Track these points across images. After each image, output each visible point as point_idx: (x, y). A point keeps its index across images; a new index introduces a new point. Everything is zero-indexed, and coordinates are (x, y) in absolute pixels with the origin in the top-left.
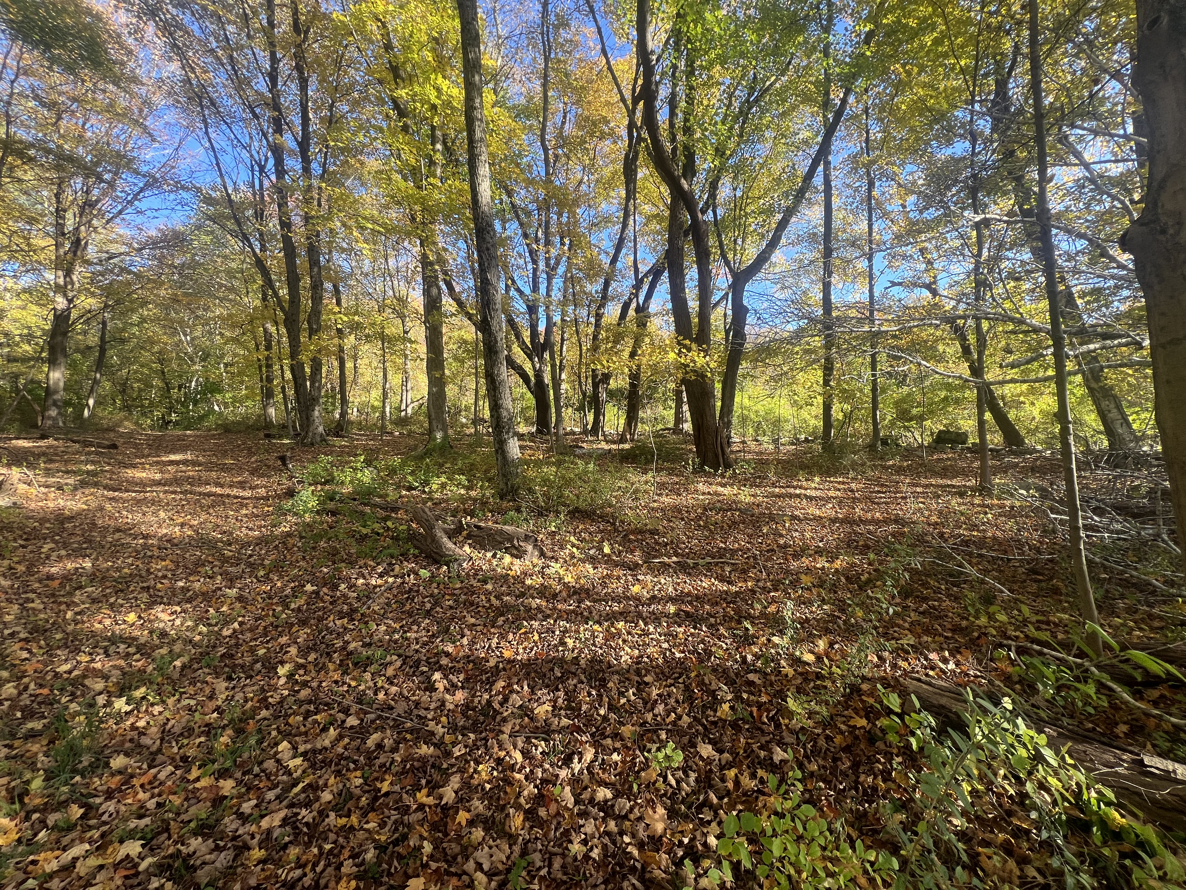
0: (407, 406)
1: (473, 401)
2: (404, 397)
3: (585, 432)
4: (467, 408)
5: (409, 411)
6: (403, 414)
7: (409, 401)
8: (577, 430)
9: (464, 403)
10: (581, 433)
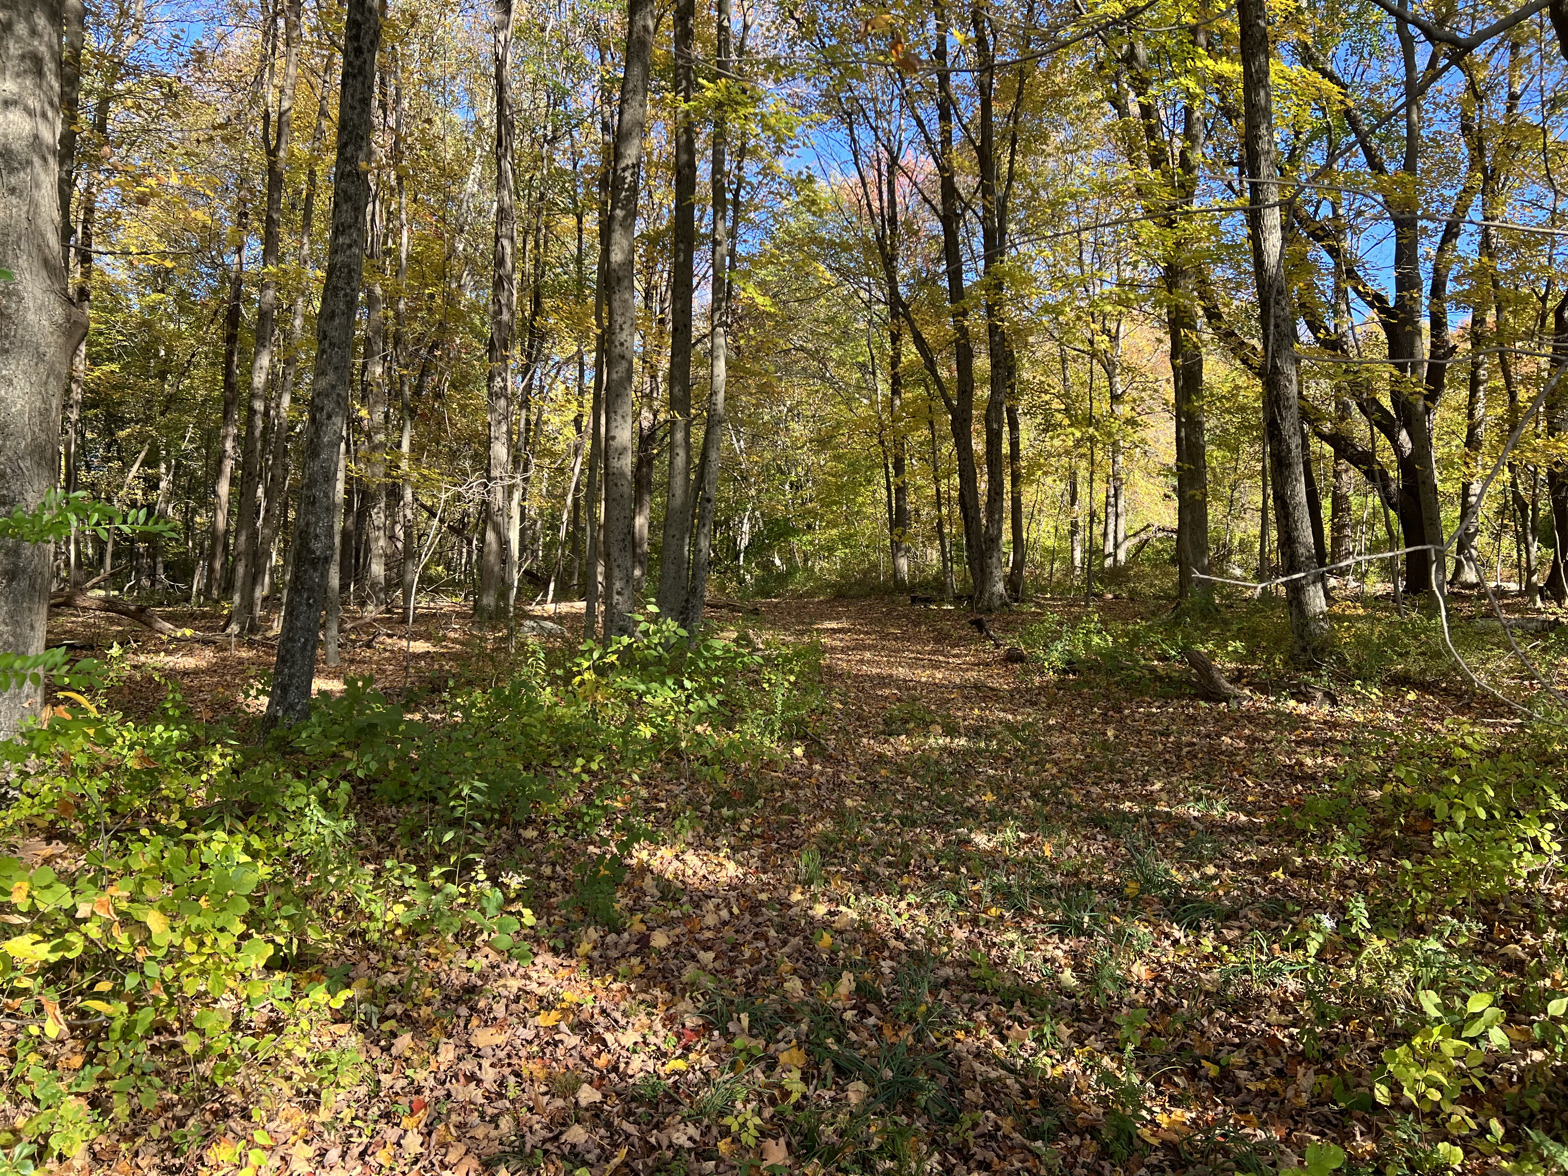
0: (1116, 546)
1: (1257, 531)
2: (1111, 528)
3: (1530, 590)
4: (1244, 546)
5: (1122, 556)
6: (1109, 562)
7: (1121, 537)
8: (1513, 586)
9: (1238, 535)
10: (1520, 594)
